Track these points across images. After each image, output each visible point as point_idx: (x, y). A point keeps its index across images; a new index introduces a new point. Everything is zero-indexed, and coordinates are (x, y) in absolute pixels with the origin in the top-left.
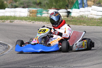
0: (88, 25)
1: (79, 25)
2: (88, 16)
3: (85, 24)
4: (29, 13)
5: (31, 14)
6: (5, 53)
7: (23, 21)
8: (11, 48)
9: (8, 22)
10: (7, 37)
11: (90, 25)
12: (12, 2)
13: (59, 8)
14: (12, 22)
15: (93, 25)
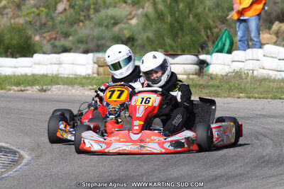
0: (250, 98)
1: (225, 97)
2: (255, 73)
3: (241, 95)
4: (96, 66)
5: (101, 69)
6: (6, 175)
7: (76, 87)
8: (25, 161)
9: (33, 91)
10: (22, 131)
11: (256, 98)
12: (55, 39)
13: (180, 53)
14: (45, 91)
15: (263, 98)
